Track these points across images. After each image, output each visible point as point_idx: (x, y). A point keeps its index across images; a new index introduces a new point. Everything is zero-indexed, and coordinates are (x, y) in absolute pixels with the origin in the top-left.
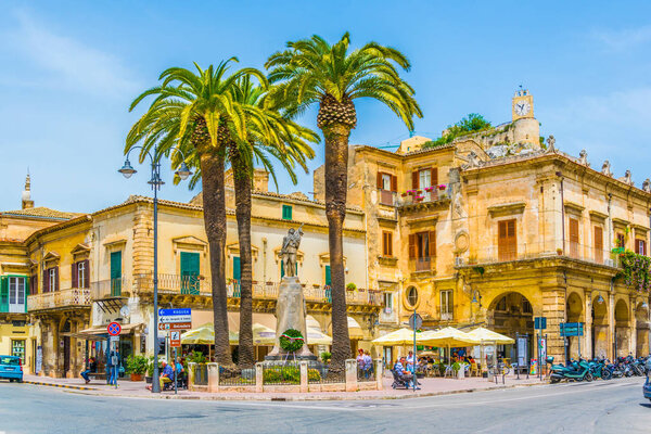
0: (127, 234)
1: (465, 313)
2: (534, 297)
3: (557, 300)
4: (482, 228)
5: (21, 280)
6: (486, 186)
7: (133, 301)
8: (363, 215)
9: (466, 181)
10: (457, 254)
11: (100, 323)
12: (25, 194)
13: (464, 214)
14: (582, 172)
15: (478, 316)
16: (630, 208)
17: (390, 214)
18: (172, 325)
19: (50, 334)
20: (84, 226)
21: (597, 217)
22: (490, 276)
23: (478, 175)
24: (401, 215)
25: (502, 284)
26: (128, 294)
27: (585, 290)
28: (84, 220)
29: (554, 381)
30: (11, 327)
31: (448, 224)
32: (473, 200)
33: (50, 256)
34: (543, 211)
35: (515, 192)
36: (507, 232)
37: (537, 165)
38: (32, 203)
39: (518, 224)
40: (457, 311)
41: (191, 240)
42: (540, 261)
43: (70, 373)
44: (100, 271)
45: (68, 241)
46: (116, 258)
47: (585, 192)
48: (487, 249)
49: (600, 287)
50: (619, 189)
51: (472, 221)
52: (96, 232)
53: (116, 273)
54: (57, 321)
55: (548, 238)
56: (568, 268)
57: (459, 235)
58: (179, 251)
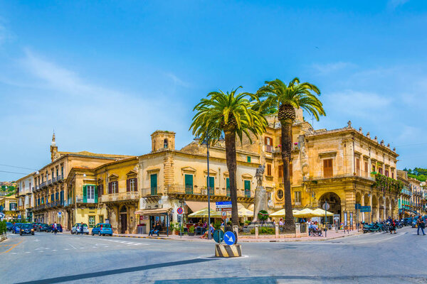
0: (160, 166)
1: (307, 202)
2: (341, 194)
3: (353, 196)
4: (315, 163)
5: (92, 187)
6: (317, 144)
7: (164, 198)
8: (259, 157)
9: (307, 141)
10: (304, 175)
11: (144, 208)
12: (53, 143)
13: (307, 156)
14: (361, 138)
15: (314, 203)
16: (377, 153)
17: (270, 156)
18: (222, 209)
19: (113, 213)
20: (134, 162)
21: (366, 158)
22: (320, 185)
23: (314, 138)
24: (275, 157)
25: (325, 189)
26: (162, 194)
27: (362, 191)
28: (135, 159)
29: (365, 232)
30: (88, 210)
31: (298, 161)
32: (311, 150)
33: (113, 176)
34: (346, 155)
35: (332, 146)
36: (328, 165)
37: (343, 134)
38: (57, 148)
39: (333, 161)
40: (303, 201)
41: (189, 169)
42: (345, 178)
43: (127, 231)
44: (144, 183)
45: (123, 169)
46: (154, 178)
47: (361, 146)
48: (318, 173)
49: (367, 189)
50: (373, 145)
51: (311, 160)
52: (141, 165)
53: (154, 185)
54: (118, 207)
55: (348, 167)
56: (358, 181)
57: (304, 166)
58: (184, 174)
